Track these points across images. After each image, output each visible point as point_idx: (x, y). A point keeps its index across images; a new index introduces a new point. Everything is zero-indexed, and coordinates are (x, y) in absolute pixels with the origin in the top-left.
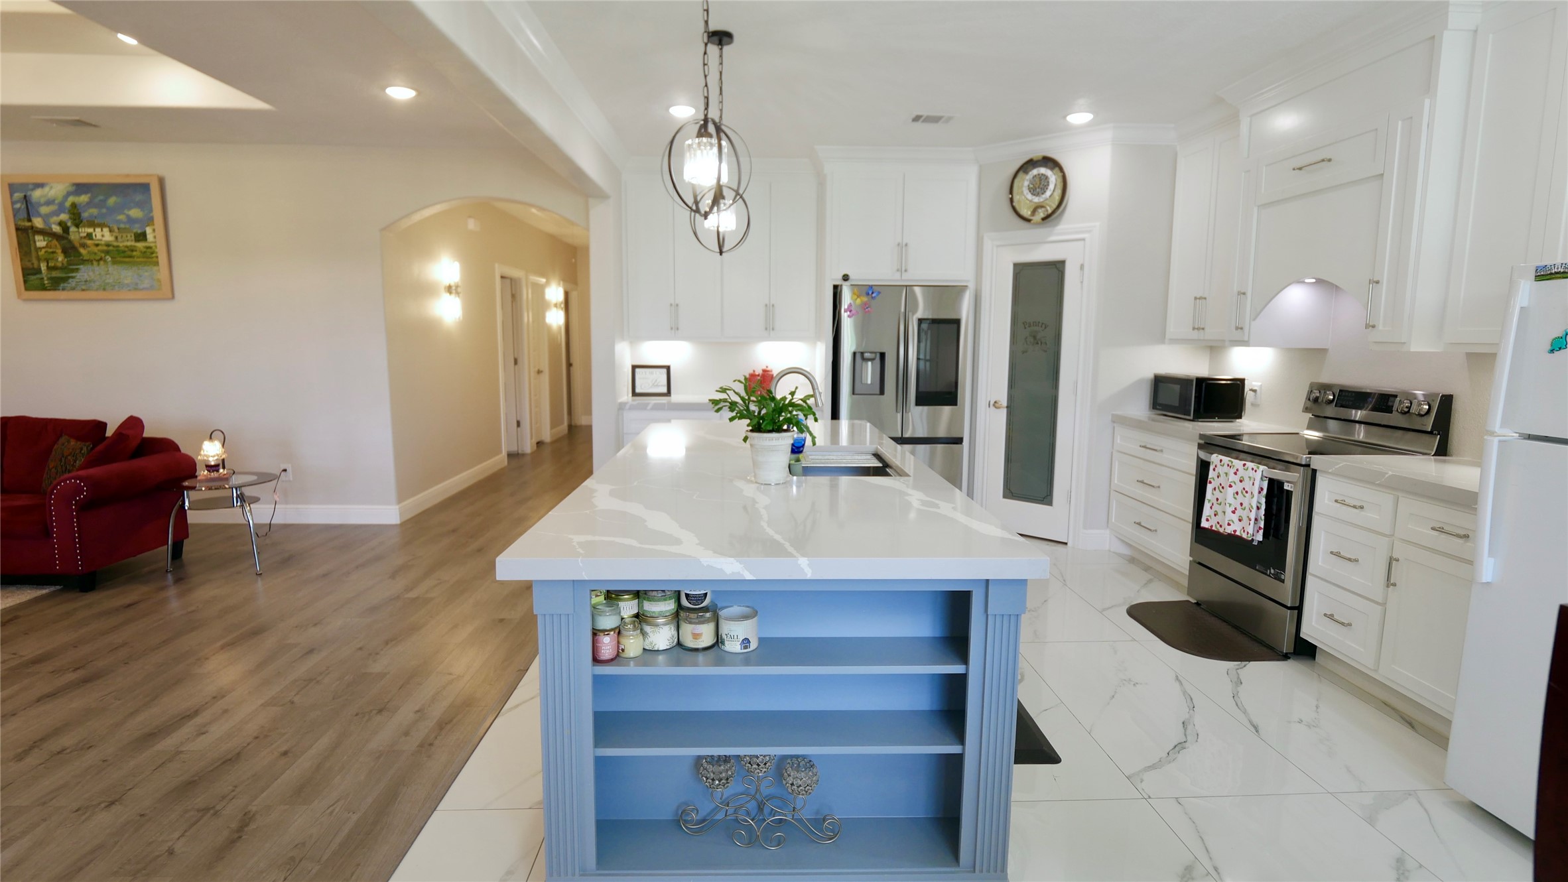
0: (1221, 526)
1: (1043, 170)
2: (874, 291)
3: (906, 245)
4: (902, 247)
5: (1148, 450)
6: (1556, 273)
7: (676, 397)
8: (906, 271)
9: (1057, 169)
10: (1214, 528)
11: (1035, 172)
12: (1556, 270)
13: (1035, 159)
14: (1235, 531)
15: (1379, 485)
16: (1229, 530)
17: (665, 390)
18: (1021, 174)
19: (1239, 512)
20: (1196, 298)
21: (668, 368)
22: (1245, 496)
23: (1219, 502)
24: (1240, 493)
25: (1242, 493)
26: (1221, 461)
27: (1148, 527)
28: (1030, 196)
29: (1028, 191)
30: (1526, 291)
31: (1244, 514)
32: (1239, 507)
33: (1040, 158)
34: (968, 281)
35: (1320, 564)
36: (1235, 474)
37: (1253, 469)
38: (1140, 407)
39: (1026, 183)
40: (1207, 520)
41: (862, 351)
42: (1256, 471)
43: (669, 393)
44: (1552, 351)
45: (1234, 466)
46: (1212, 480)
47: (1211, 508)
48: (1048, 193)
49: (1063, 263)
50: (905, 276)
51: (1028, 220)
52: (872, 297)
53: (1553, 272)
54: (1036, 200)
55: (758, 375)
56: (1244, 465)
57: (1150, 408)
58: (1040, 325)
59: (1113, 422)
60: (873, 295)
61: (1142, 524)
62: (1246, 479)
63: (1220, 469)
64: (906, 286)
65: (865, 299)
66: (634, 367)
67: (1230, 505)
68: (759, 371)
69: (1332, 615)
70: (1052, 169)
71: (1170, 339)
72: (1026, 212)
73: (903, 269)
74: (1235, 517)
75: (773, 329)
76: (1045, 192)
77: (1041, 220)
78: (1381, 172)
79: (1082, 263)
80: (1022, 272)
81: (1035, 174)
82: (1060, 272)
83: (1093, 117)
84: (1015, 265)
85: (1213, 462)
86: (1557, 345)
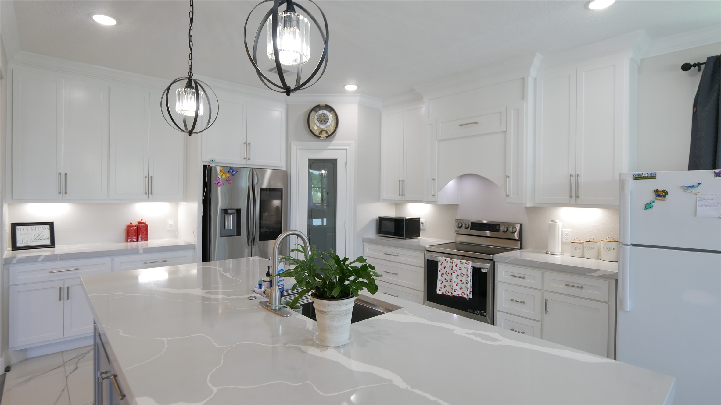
0: (449, 292)
1: (325, 112)
2: (234, 170)
3: (249, 144)
4: (247, 144)
5: (388, 256)
6: (644, 177)
7: (60, 248)
8: (249, 159)
9: (332, 112)
10: (444, 294)
11: (321, 112)
12: (643, 176)
13: (321, 105)
14: (459, 294)
15: (534, 267)
16: (455, 294)
17: (48, 242)
18: (313, 113)
19: (460, 285)
20: (400, 181)
21: (51, 225)
22: (463, 277)
23: (447, 280)
24: (459, 275)
25: (461, 275)
26: (445, 260)
27: (394, 295)
28: (318, 124)
29: (317, 122)
30: (631, 184)
31: (463, 286)
32: (460, 282)
33: (324, 105)
34: (282, 167)
35: (503, 305)
36: (456, 266)
37: (466, 263)
38: (372, 234)
39: (316, 117)
40: (440, 290)
41: (226, 208)
42: (468, 264)
43: (52, 244)
44: (646, 209)
45: (454, 262)
46: (441, 270)
47: (441, 284)
48: (328, 124)
49: (336, 160)
50: (249, 162)
51: (318, 137)
52: (232, 174)
53: (642, 176)
54: (322, 127)
55: (135, 226)
56: (461, 261)
57: (377, 233)
59: (363, 242)
60: (233, 173)
61: (387, 293)
62: (463, 268)
63: (445, 264)
64: (253, 168)
65: (228, 175)
66: (14, 226)
67: (455, 282)
68: (135, 223)
69: (513, 329)
70: (330, 112)
71: (383, 200)
72: (317, 134)
73: (248, 158)
74: (458, 288)
75: (152, 194)
76: (327, 123)
77: (326, 138)
78: (505, 130)
79: (346, 161)
80: (314, 164)
81: (321, 113)
82: (334, 165)
83: (358, 88)
84: (309, 160)
85: (440, 261)
86: (648, 206)
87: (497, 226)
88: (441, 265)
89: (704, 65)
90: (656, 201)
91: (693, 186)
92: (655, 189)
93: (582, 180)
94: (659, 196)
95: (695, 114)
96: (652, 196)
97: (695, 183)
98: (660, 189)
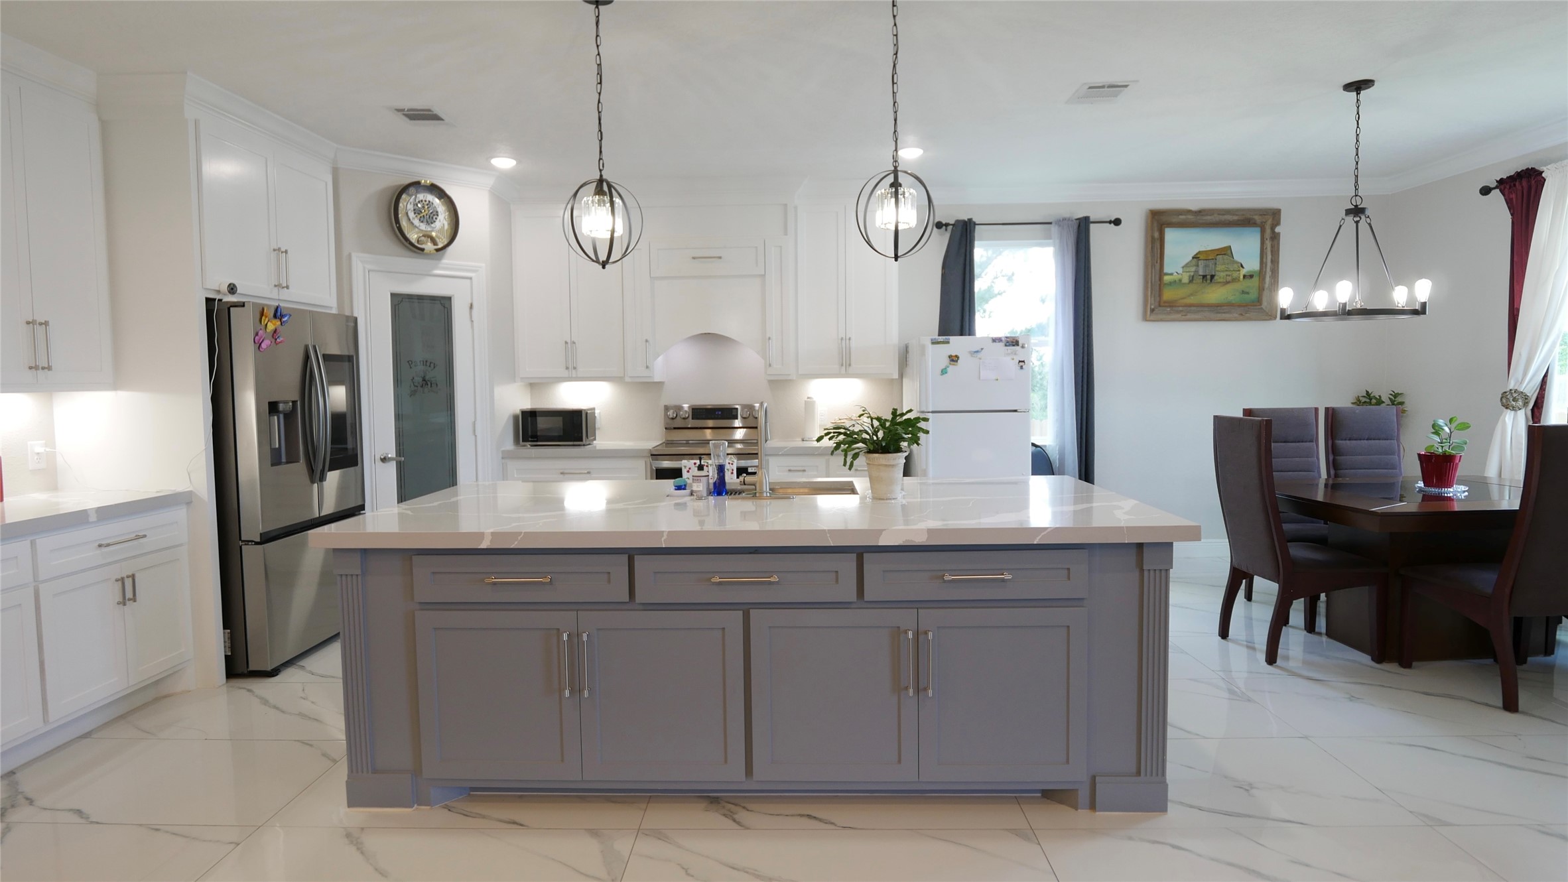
1: (430, 197)
2: (284, 314)
3: (285, 252)
4: (281, 251)
6: (941, 342)
8: (287, 288)
9: (446, 201)
11: (421, 196)
13: (421, 183)
15: (817, 455)
18: (404, 196)
20: (566, 343)
28: (417, 222)
29: (415, 216)
33: (428, 184)
34: (331, 308)
39: (412, 207)
41: (276, 400)
42: (732, 464)
44: (942, 375)
48: (437, 224)
49: (449, 299)
50: (285, 295)
51: (417, 249)
52: (281, 322)
53: (939, 341)
54: (425, 228)
58: (428, 364)
59: (503, 458)
60: (283, 319)
65: (276, 324)
70: (440, 199)
71: (522, 378)
72: (415, 242)
73: (284, 285)
75: (47, 368)
76: (435, 222)
77: (435, 252)
78: (763, 273)
79: (470, 302)
80: (401, 303)
81: (420, 199)
82: (446, 309)
83: (517, 163)
84: (393, 295)
85: (685, 467)
86: (944, 372)
87: (735, 410)
88: (688, 472)
89: (951, 227)
90: (951, 366)
91: (977, 352)
92: (949, 354)
93: (853, 344)
94: (953, 360)
95: (943, 275)
96: (947, 361)
97: (978, 349)
98: (953, 354)
